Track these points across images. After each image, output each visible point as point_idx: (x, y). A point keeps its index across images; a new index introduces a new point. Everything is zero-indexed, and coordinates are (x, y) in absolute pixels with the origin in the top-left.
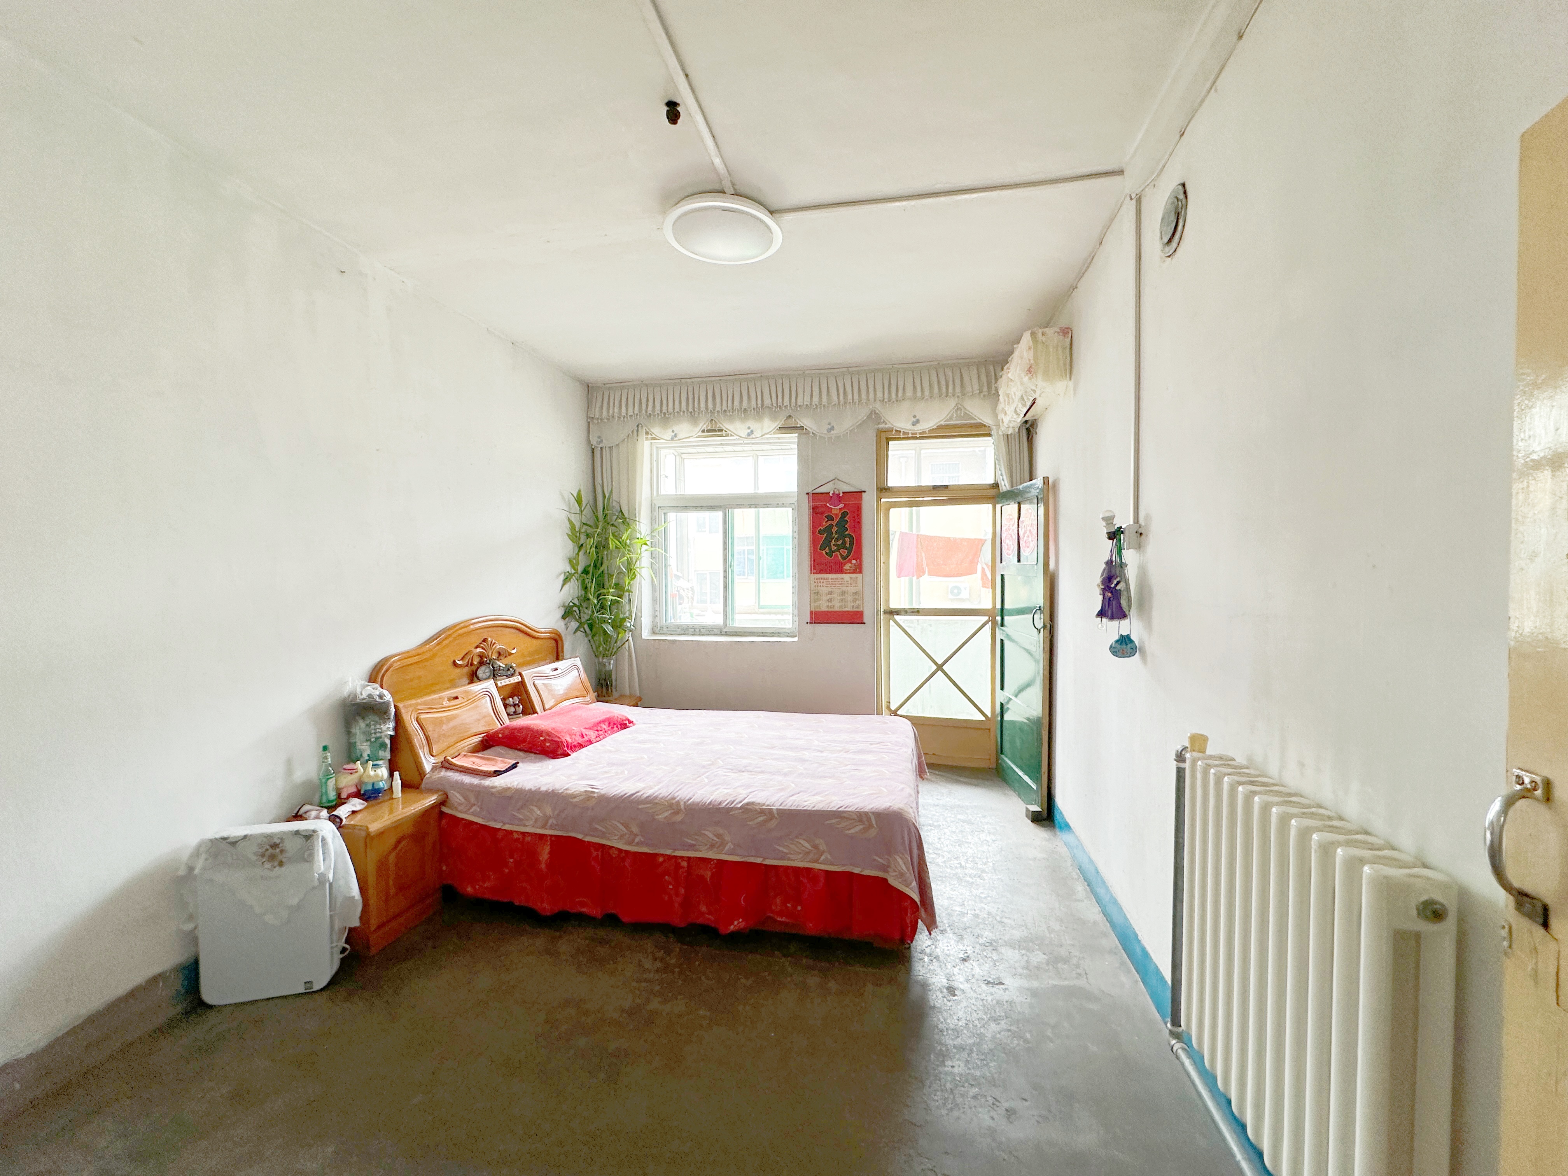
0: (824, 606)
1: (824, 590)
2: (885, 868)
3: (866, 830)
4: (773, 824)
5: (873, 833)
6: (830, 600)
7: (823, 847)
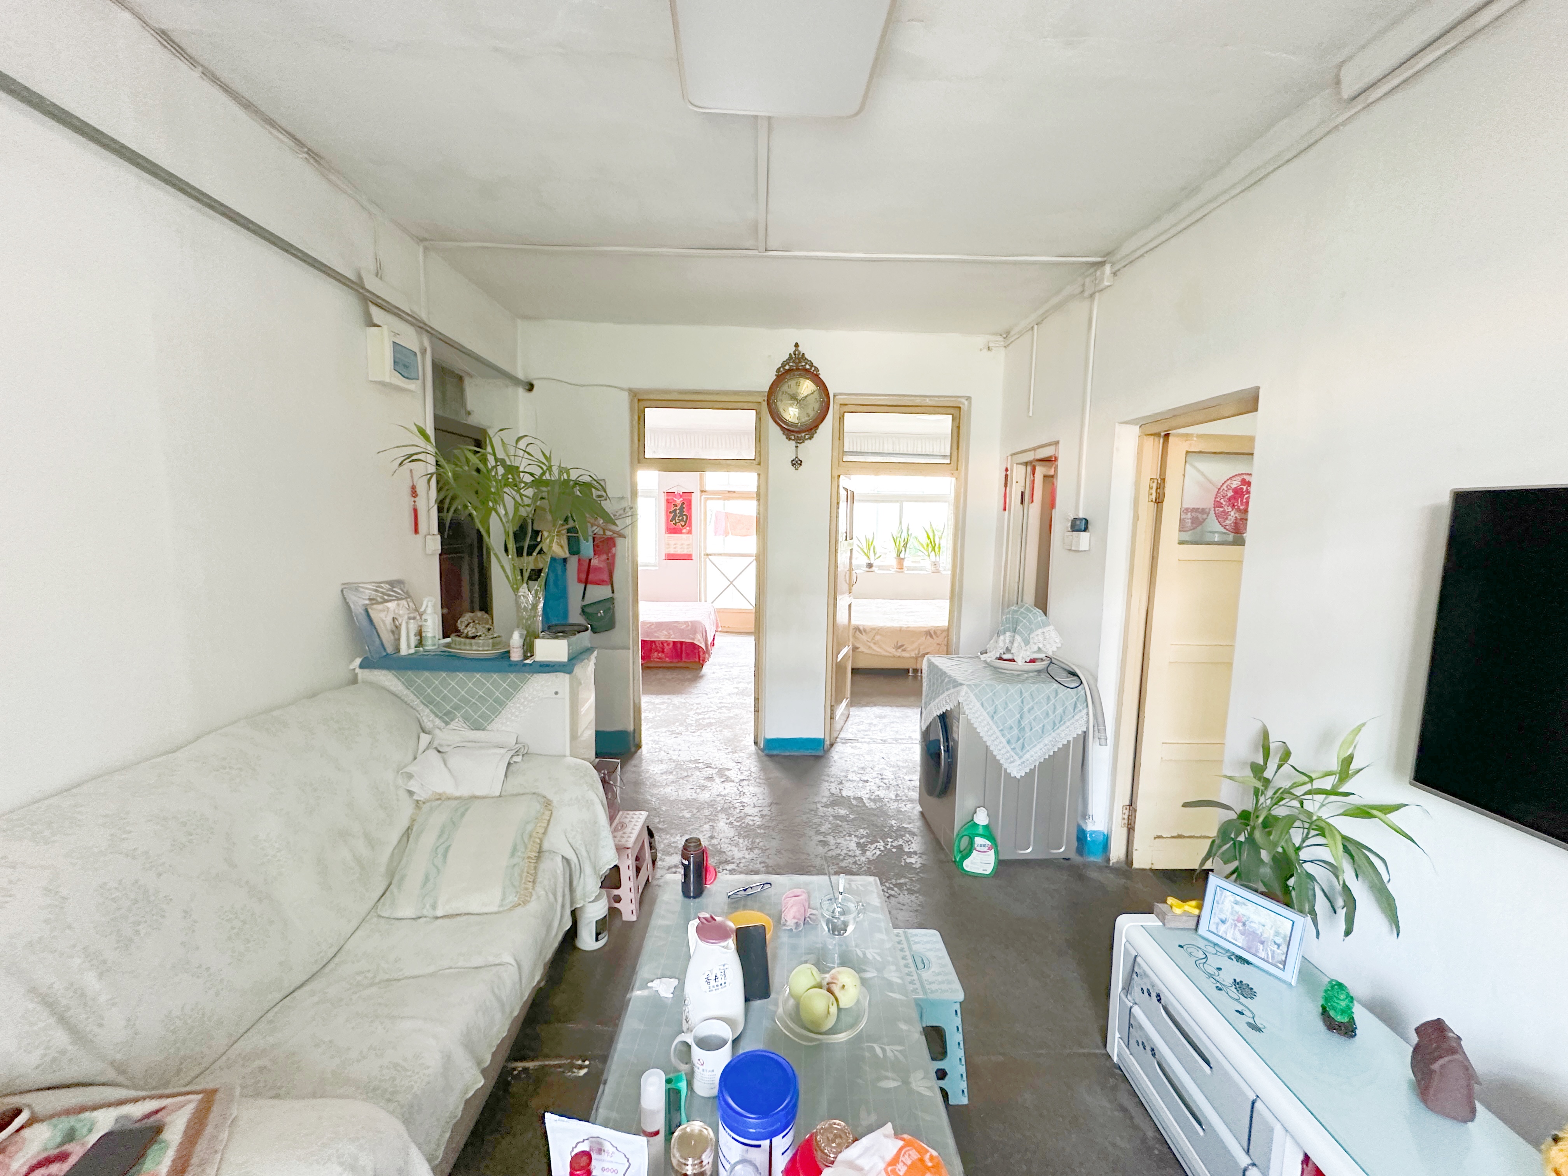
0: (672, 551)
1: (672, 543)
2: (693, 639)
3: (687, 627)
4: (653, 627)
5: (689, 628)
6: (675, 548)
7: (672, 633)
